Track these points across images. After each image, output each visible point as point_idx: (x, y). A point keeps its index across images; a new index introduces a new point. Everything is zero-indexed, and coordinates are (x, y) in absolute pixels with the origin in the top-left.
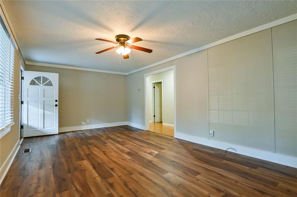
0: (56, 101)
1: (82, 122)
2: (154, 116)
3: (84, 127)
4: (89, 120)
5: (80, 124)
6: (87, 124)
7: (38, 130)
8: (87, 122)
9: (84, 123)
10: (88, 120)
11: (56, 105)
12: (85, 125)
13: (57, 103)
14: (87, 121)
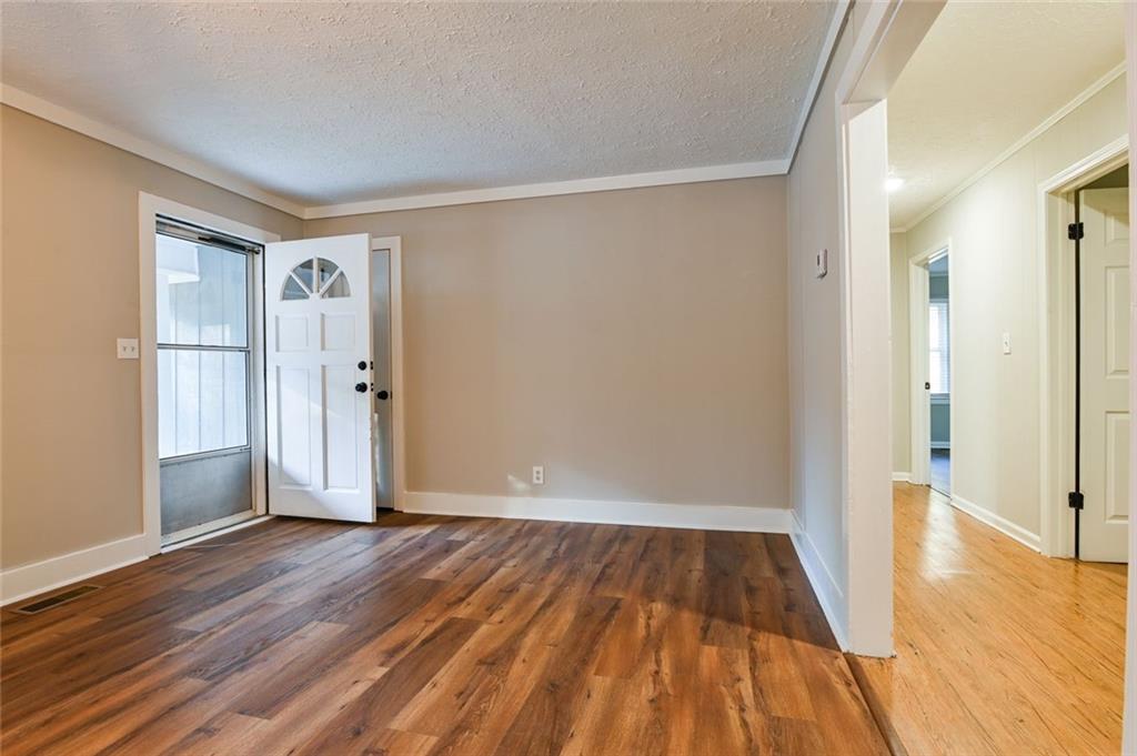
0: (362, 366)
1: (510, 478)
2: (1076, 500)
3: (518, 508)
4: (541, 469)
5: (505, 490)
6: (535, 491)
7: (307, 492)
8: (536, 481)
9: (521, 486)
10: (535, 469)
11: (362, 388)
12: (522, 494)
13: (366, 377)
14: (535, 475)
